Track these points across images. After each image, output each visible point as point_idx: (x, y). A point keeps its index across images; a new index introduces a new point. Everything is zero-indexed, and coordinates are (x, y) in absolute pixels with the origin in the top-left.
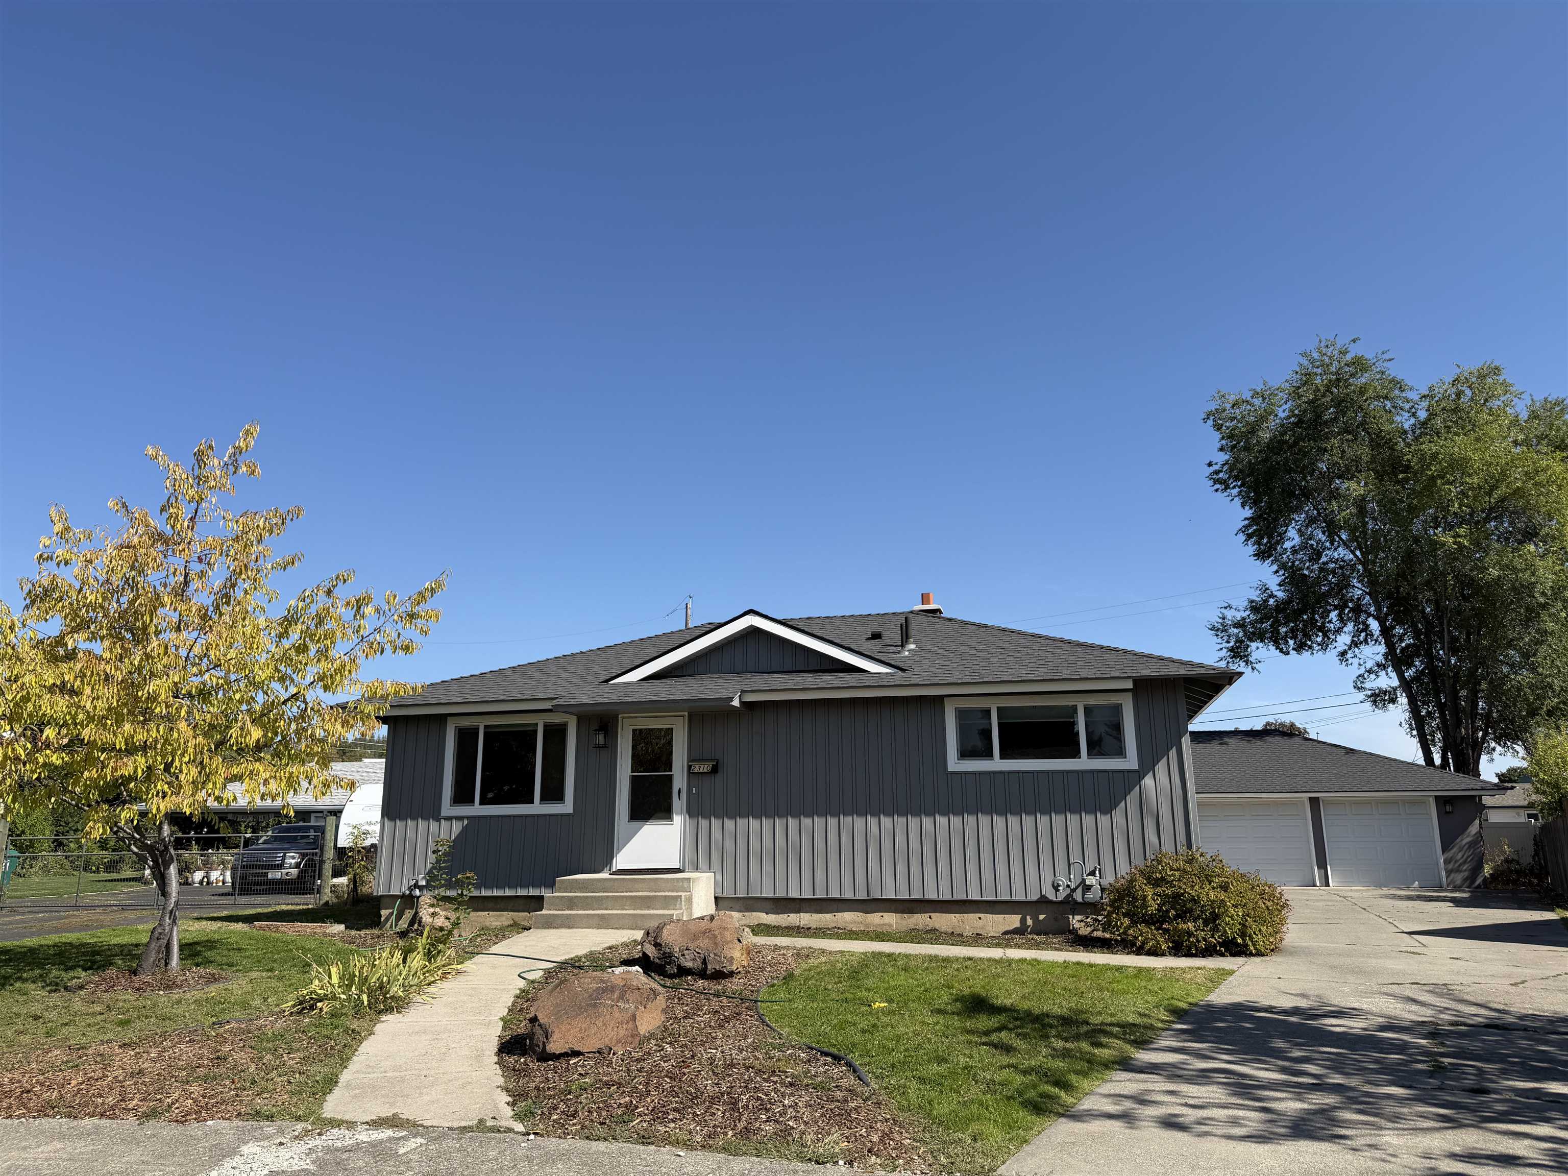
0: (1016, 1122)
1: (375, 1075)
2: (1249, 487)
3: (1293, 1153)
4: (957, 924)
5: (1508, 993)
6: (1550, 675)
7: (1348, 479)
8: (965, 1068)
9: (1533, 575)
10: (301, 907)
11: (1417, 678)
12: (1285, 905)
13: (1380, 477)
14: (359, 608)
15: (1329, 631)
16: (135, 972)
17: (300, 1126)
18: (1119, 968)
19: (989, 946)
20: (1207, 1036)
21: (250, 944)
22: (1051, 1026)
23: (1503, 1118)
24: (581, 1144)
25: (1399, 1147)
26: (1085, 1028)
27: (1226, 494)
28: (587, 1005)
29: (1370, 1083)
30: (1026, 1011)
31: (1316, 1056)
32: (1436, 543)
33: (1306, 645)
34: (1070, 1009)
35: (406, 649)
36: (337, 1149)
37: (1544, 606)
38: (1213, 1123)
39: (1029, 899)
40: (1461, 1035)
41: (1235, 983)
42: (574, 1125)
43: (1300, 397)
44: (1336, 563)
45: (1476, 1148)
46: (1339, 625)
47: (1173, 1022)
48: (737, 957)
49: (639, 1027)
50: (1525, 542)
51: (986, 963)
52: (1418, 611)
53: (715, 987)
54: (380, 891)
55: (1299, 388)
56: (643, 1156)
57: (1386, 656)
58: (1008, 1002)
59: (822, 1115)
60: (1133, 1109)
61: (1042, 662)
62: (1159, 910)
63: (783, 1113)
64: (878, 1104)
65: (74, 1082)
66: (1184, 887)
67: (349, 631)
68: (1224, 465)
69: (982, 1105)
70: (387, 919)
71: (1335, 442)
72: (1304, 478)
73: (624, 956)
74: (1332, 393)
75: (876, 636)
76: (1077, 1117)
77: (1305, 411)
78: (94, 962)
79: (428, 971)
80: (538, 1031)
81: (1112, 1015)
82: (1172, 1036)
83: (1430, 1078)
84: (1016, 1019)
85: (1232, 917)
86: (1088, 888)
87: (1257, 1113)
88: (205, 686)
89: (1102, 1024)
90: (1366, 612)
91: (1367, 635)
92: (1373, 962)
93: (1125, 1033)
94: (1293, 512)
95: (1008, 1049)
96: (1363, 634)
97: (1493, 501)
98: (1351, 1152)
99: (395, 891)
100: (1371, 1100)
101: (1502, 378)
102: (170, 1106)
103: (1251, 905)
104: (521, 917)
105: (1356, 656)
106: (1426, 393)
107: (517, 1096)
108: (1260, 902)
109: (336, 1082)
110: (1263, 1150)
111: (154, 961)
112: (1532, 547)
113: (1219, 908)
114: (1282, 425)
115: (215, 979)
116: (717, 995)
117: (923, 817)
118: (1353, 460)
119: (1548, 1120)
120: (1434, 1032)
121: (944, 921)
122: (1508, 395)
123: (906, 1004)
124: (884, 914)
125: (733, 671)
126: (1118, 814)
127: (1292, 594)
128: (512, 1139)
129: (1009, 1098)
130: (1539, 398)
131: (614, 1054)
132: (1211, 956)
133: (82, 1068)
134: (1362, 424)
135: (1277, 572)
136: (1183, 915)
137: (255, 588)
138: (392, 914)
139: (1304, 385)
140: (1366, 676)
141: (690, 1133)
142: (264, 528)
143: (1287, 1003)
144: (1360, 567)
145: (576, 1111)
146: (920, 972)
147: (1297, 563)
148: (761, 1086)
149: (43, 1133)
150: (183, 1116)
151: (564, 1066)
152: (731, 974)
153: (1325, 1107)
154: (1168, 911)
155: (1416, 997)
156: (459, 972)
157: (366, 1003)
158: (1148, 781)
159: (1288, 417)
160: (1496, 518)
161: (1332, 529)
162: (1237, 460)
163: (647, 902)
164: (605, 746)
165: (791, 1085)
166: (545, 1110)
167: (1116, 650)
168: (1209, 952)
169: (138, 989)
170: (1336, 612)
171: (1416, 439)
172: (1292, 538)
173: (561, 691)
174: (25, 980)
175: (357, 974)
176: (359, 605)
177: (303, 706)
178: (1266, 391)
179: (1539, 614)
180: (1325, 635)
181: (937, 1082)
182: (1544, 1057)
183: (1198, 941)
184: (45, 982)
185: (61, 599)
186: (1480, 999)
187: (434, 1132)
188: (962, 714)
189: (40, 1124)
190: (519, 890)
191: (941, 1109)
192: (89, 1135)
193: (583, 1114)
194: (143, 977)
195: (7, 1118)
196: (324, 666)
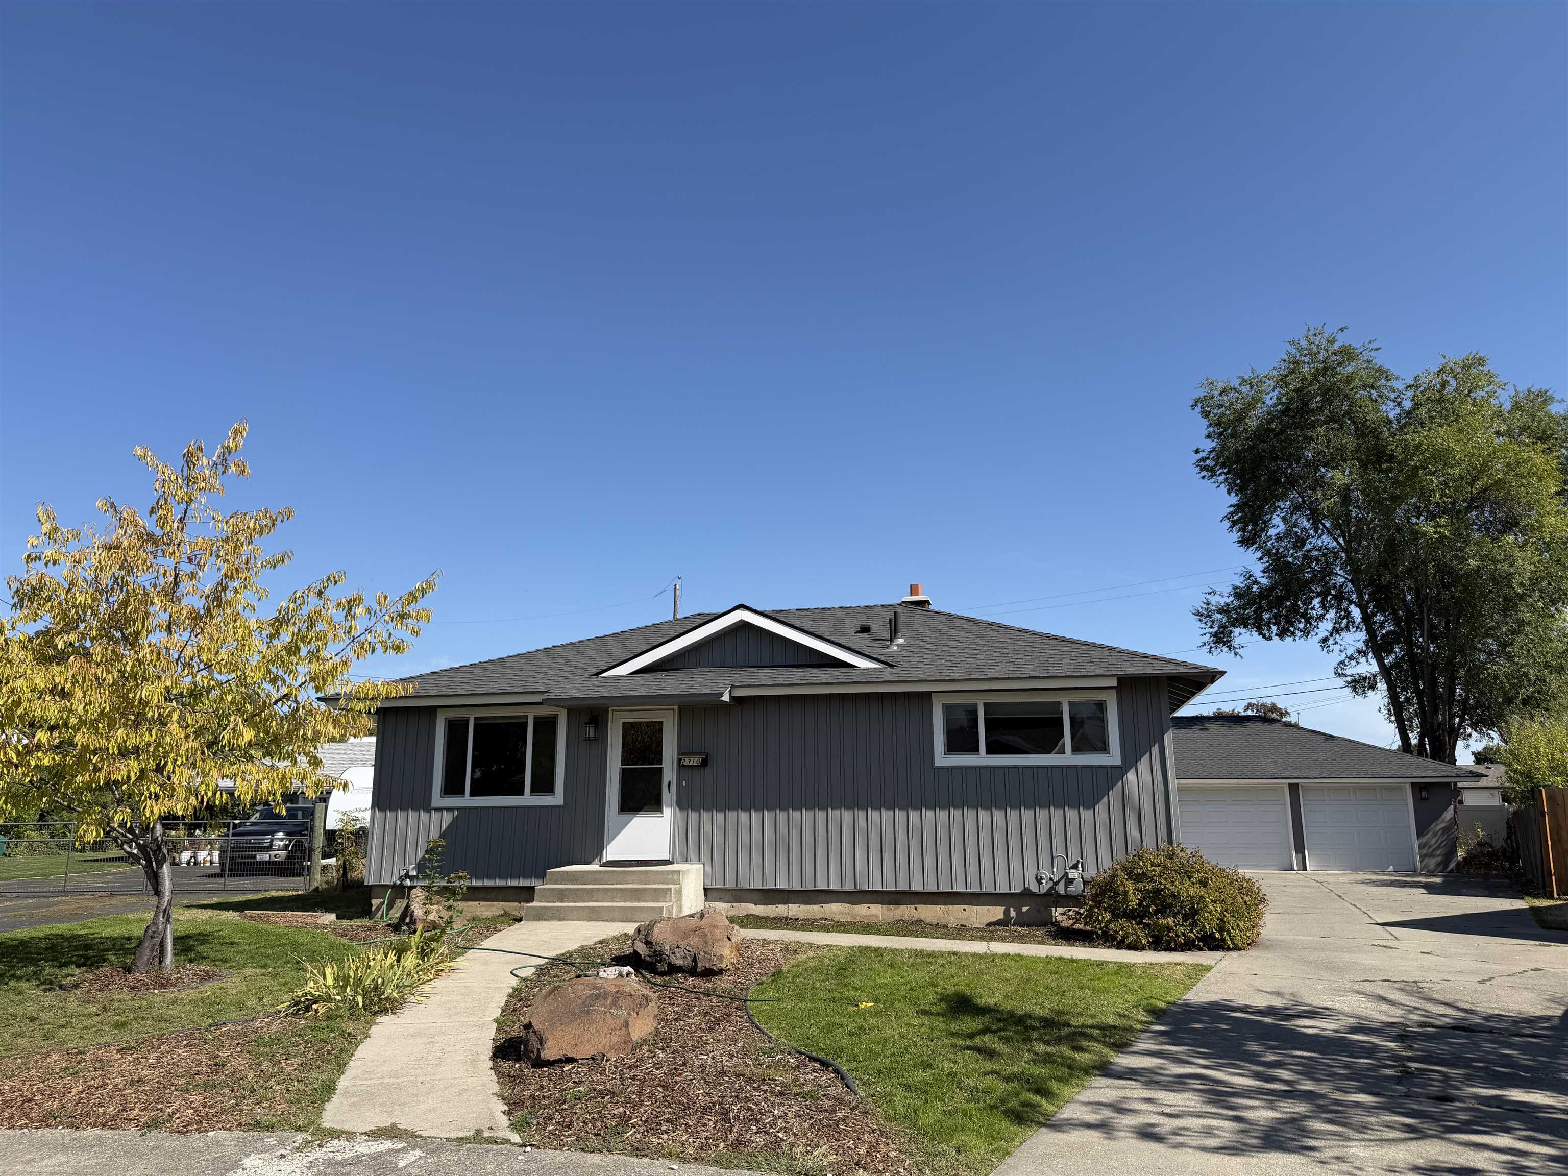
0: (999, 1133)
1: (372, 1082)
2: (1235, 475)
3: (1263, 1166)
4: (942, 915)
5: (1475, 991)
6: (1525, 665)
7: (1333, 468)
8: (949, 1074)
9: (1512, 566)
10: (291, 893)
11: (1396, 665)
12: (1263, 900)
13: (1364, 465)
14: (350, 609)
15: (1311, 617)
16: (129, 970)
17: (300, 1137)
18: (1101, 964)
19: (974, 939)
20: (1184, 1038)
21: (244, 938)
22: (1034, 1028)
23: (1466, 1127)
24: (576, 1156)
25: (1364, 1160)
26: (1066, 1031)
27: (1213, 480)
28: (581, 1012)
29: (1339, 1090)
30: (1009, 1012)
31: (1289, 1060)
32: (1417, 532)
33: (1288, 631)
34: (1052, 1010)
35: (397, 648)
36: (338, 1163)
37: (1521, 597)
38: (1188, 1133)
39: (1013, 891)
40: (1428, 1037)
41: (1213, 980)
42: (570, 1136)
43: (1287, 385)
44: (1320, 551)
45: (1437, 1161)
46: (1321, 612)
47: (1152, 1023)
48: (727, 954)
49: (632, 1034)
50: (1505, 532)
51: (971, 958)
52: (1399, 599)
53: (705, 985)
54: (371, 881)
55: (1286, 376)
56: (637, 1170)
57: (1366, 643)
58: (991, 1002)
59: (811, 1126)
60: (1112, 1118)
61: (1029, 658)
62: (1140, 905)
63: (773, 1124)
64: (866, 1113)
65: (74, 1091)
66: (1164, 882)
67: (340, 632)
68: (1211, 452)
69: (965, 1114)
70: (378, 908)
71: (1321, 430)
72: (1290, 466)
73: (615, 952)
74: (1318, 381)
75: (865, 630)
76: (1057, 1127)
77: (1292, 399)
78: (87, 958)
79: (421, 970)
80: (533, 1038)
81: (1093, 1017)
82: (1150, 1038)
83: (1397, 1084)
84: (999, 1020)
85: (1210, 913)
86: (1070, 881)
87: (1230, 1123)
88: (196, 686)
89: (1083, 1026)
90: (1348, 599)
91: (1348, 622)
92: (1347, 957)
93: (1105, 1036)
94: (1278, 501)
95: (990, 1054)
96: (1345, 621)
97: (1474, 491)
98: (1320, 1165)
99: (386, 881)
100: (1340, 1108)
101: (1486, 369)
102: (171, 1116)
103: (1229, 901)
104: (512, 907)
105: (1336, 643)
106: (1412, 383)
107: (513, 1105)
108: (1238, 897)
109: (334, 1089)
110: (1236, 1162)
111: (148, 959)
112: (1511, 538)
113: (1198, 904)
114: (1269, 413)
115: (209, 977)
116: (707, 994)
117: (910, 811)
118: (1338, 449)
119: (1508, 1130)
120: (1403, 1035)
121: (929, 913)
122: (1491, 387)
123: (892, 1004)
124: (871, 906)
125: (723, 665)
126: (1100, 808)
127: (1275, 581)
128: (509, 1151)
129: (993, 1107)
130: (1523, 388)
131: (607, 1061)
132: (1190, 950)
133: (81, 1075)
134: (1348, 413)
135: (1260, 559)
136: (1163, 910)
137: (245, 587)
138: (383, 903)
139: (1292, 372)
140: (1346, 661)
141: (683, 1144)
142: (254, 529)
143: (1262, 1002)
144: (1343, 555)
145: (571, 1122)
146: (906, 968)
147: (1281, 550)
148: (751, 1095)
149: (46, 1144)
150: (184, 1127)
151: (559, 1072)
152: (721, 972)
153: (1296, 1116)
154: (1148, 906)
155: (1387, 996)
156: (452, 970)
157: (361, 1005)
158: (1131, 776)
159: (1275, 405)
160: (1477, 507)
161: (1316, 517)
162: (1224, 448)
163: (637, 894)
164: (596, 739)
165: (781, 1094)
166: (541, 1120)
167: (1101, 647)
168: (1188, 946)
169: (133, 988)
170: (1319, 599)
171: (1401, 428)
172: (1277, 525)
173: (552, 685)
174: (19, 978)
175: (352, 974)
176: (351, 605)
177: (294, 705)
178: (1254, 378)
179: (1517, 604)
180: (1308, 621)
181: (920, 1090)
182: (1507, 1061)
183: (1177, 936)
184: (39, 980)
185: (49, 599)
186: (1449, 998)
187: (432, 1143)
188: (948, 709)
189: (43, 1135)
190: (509, 881)
191: (927, 1119)
192: (92, 1146)
193: (578, 1125)
194: (137, 975)
195: (9, 1128)
196: (315, 667)
